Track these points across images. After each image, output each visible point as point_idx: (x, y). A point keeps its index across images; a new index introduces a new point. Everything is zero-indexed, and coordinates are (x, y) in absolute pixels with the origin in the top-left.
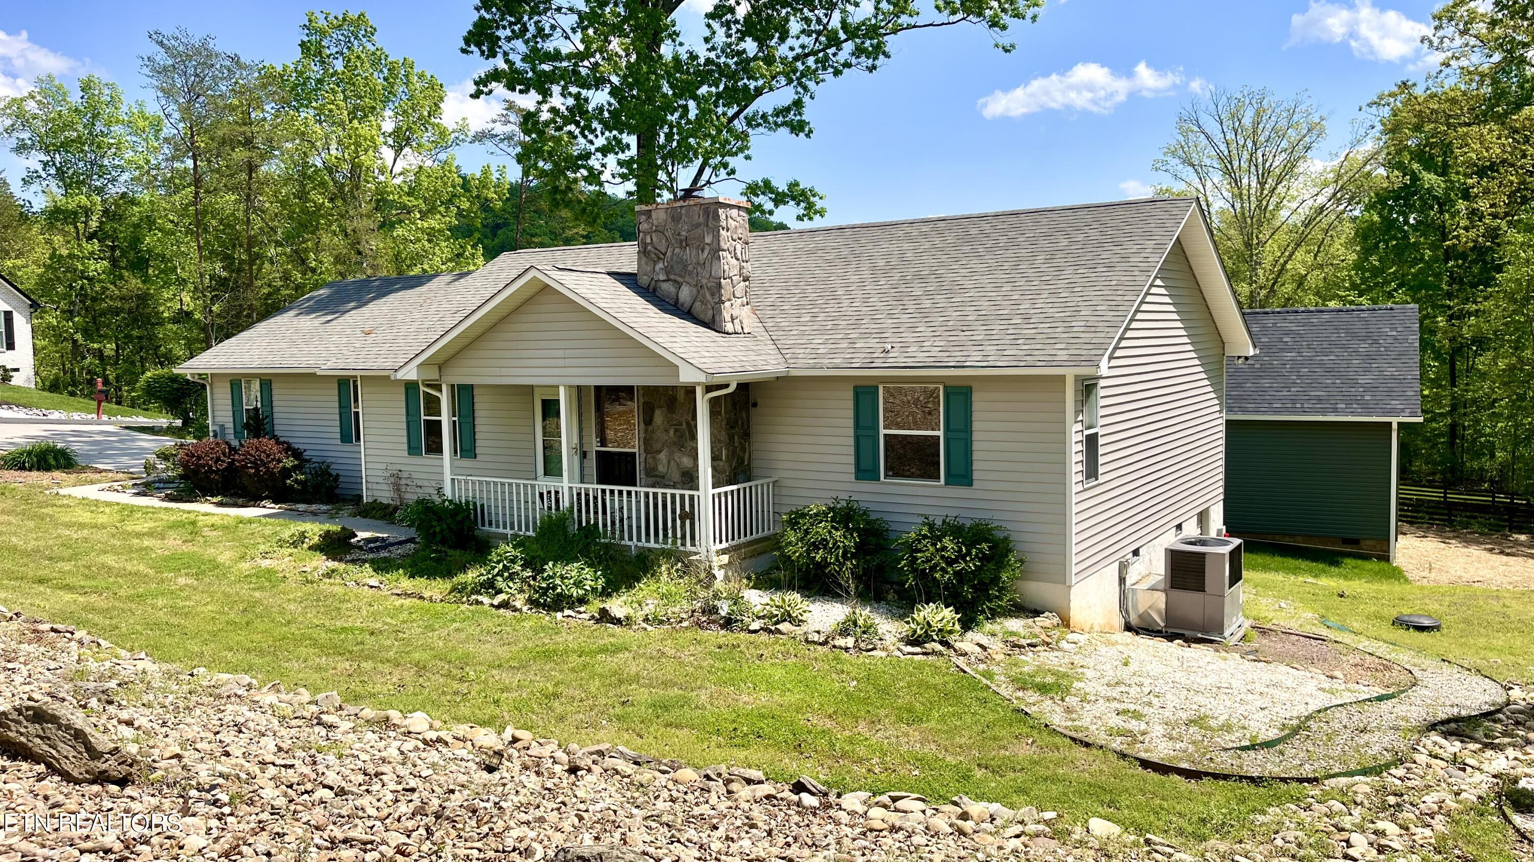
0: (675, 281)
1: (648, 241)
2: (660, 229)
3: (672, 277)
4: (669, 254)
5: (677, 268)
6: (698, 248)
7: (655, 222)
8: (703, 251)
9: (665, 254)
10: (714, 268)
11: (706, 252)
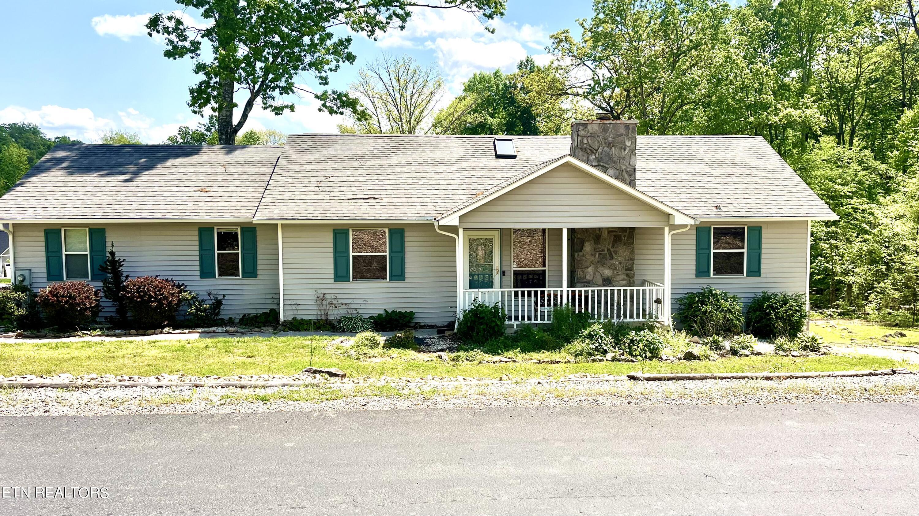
0: (603, 166)
1: (585, 141)
2: (593, 135)
3: (602, 164)
4: (600, 150)
5: (605, 159)
6: (621, 148)
7: (590, 131)
8: (625, 150)
9: (597, 150)
10: (632, 160)
11: (627, 151)
